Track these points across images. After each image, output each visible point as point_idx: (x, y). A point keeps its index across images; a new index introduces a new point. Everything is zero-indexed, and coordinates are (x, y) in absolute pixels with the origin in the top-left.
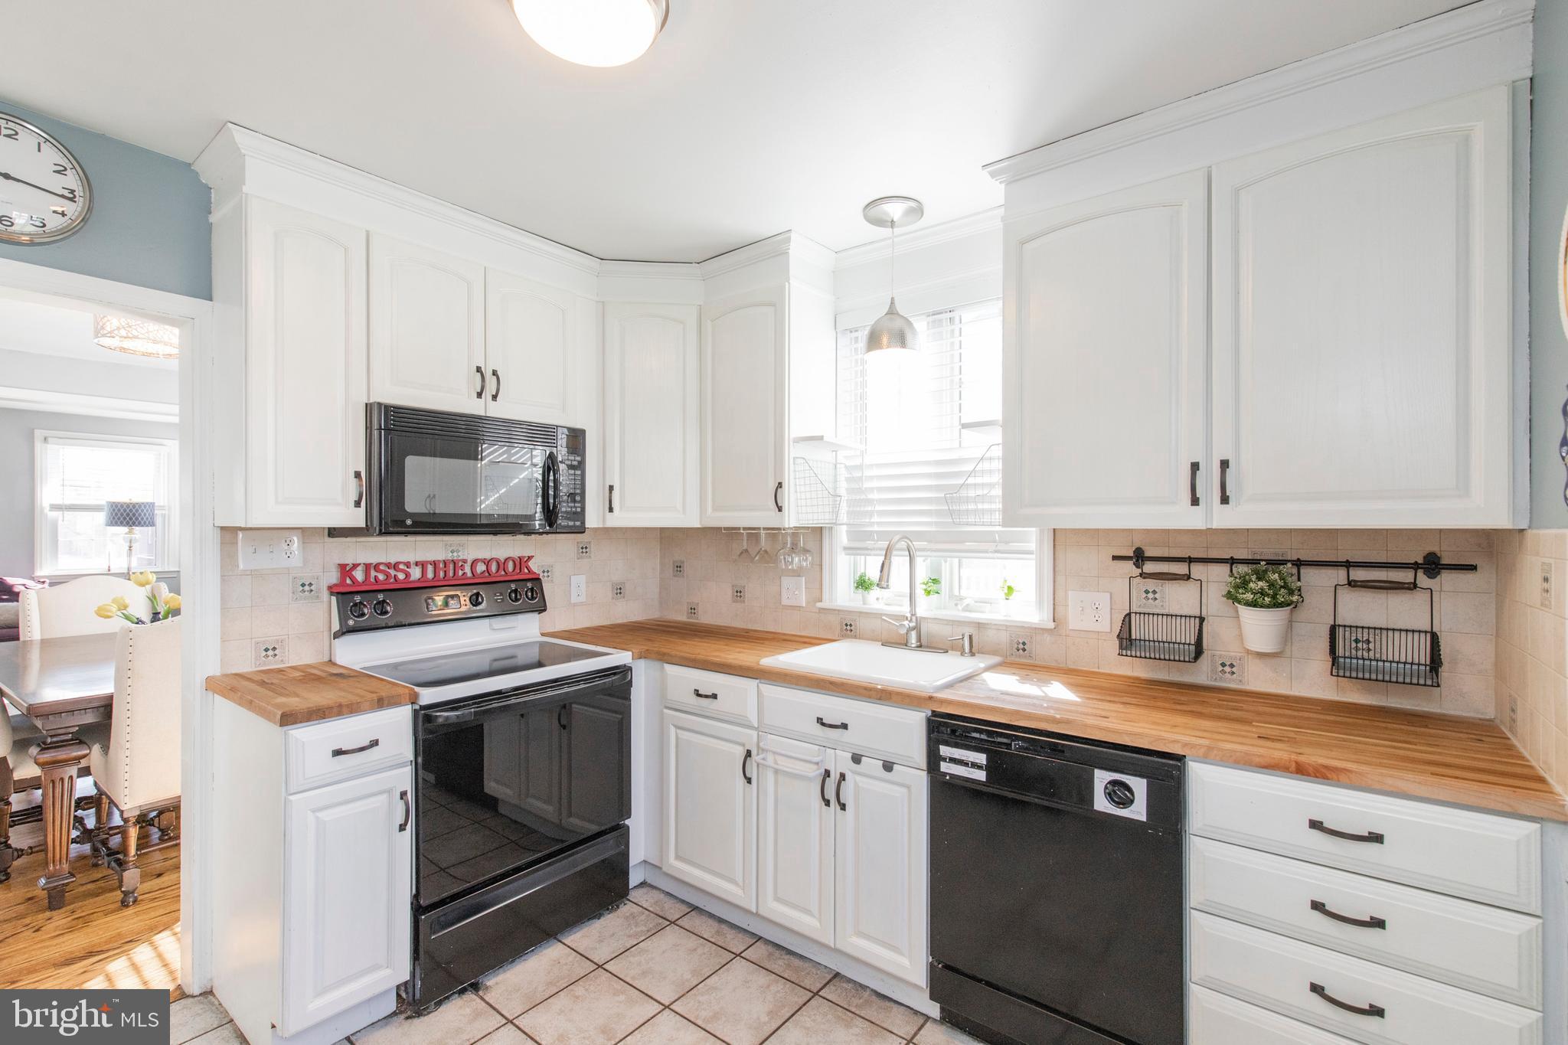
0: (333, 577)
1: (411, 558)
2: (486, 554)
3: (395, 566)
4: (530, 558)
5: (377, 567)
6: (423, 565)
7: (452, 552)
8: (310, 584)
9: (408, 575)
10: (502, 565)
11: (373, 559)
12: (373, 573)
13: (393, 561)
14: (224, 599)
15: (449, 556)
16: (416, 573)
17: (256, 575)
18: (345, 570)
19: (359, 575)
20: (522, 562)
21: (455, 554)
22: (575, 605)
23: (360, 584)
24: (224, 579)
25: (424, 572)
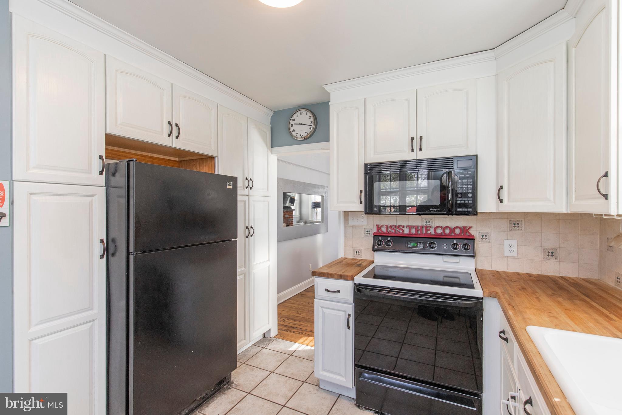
0: (375, 230)
1: (405, 224)
2: (444, 224)
3: (399, 227)
4: (470, 227)
5: (391, 227)
6: (410, 227)
7: (426, 222)
8: (369, 231)
9: (403, 231)
10: (452, 230)
11: (390, 224)
12: (389, 229)
13: (398, 224)
14: (345, 234)
15: (425, 224)
16: (406, 231)
17: (354, 226)
18: (379, 227)
19: (384, 229)
20: (465, 230)
21: (428, 223)
22: (508, 257)
23: (384, 233)
24: (345, 227)
25: (410, 230)
